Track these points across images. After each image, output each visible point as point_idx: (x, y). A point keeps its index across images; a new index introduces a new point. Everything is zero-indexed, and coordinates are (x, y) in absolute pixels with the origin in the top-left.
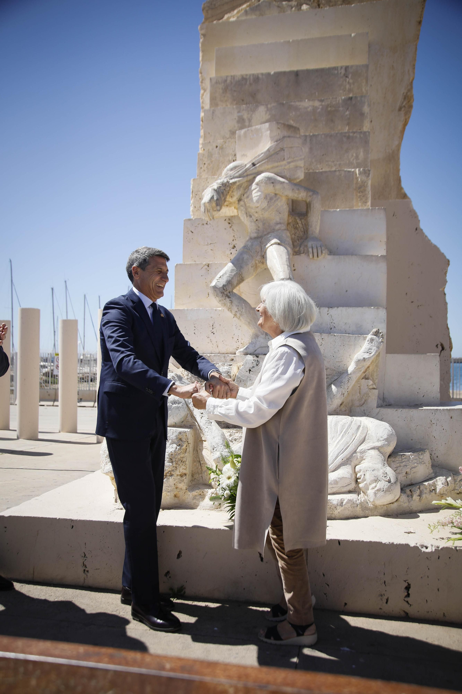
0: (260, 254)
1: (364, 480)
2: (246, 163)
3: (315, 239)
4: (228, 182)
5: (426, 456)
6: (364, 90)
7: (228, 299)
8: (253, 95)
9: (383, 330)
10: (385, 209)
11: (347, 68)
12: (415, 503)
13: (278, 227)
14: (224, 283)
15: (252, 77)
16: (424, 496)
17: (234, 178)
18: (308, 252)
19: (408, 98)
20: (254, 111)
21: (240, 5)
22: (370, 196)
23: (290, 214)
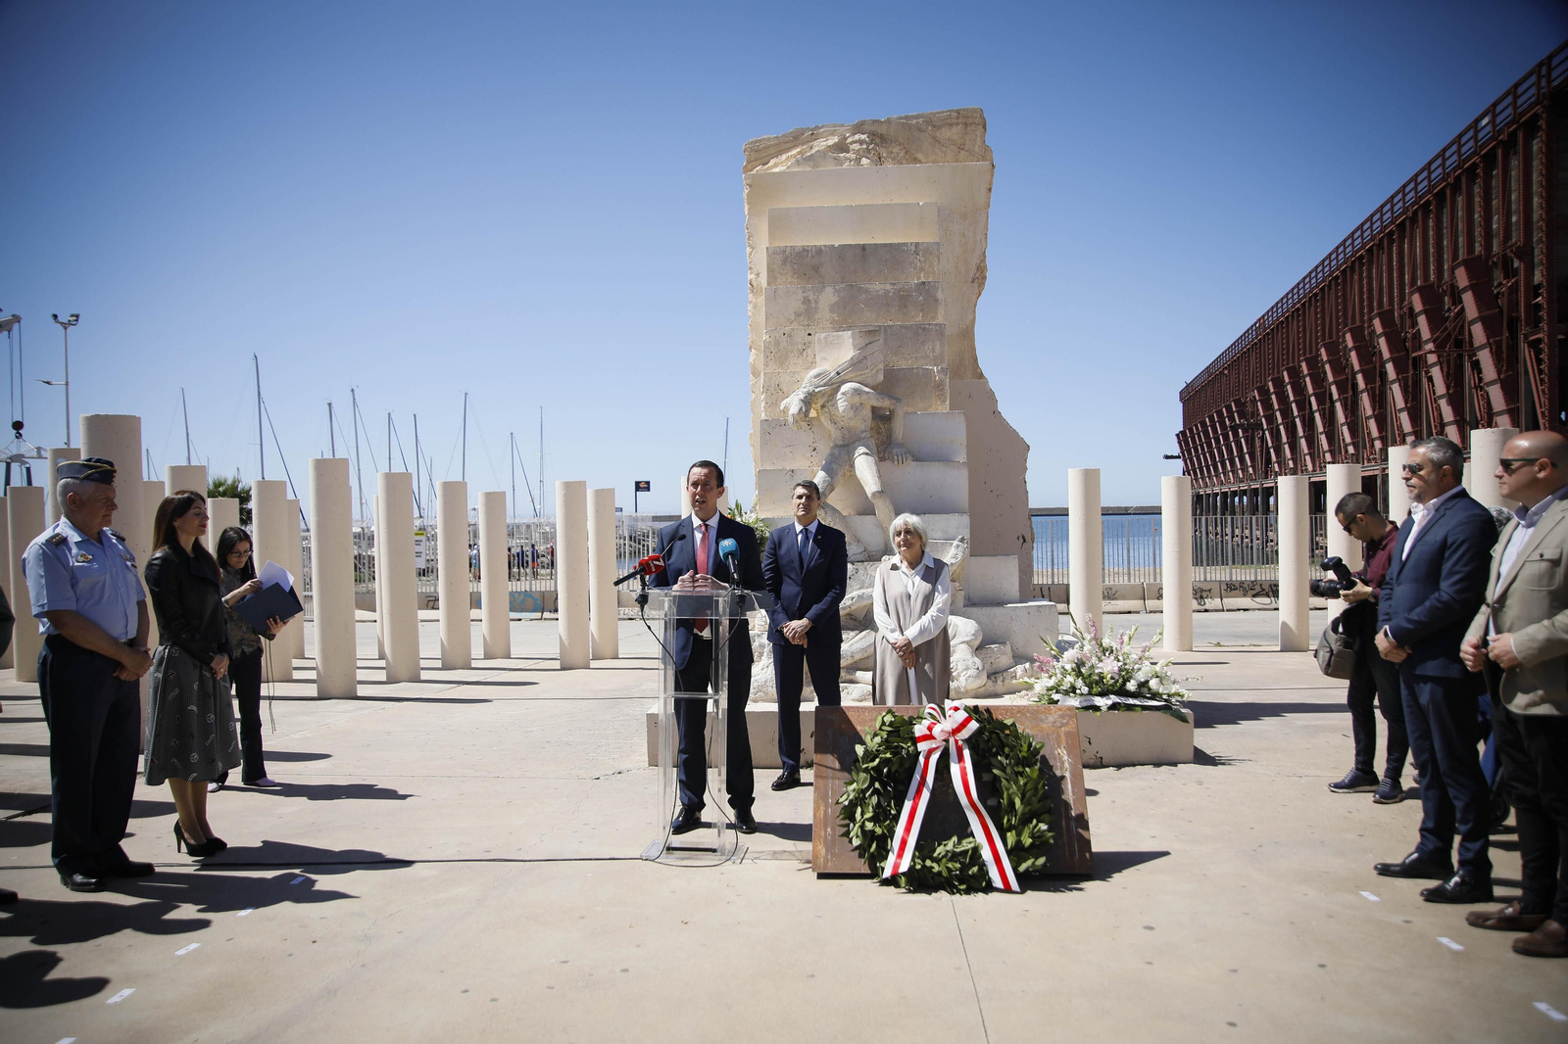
0: (847, 463)
1: (956, 669)
2: (829, 369)
3: (901, 445)
4: (813, 391)
5: (1008, 648)
6: (936, 269)
8: (816, 269)
9: (967, 536)
10: (964, 413)
11: (917, 244)
12: (1000, 687)
13: (863, 435)
15: (814, 249)
16: (1006, 681)
17: (819, 386)
18: (893, 458)
19: (981, 269)
20: (821, 290)
21: (789, 149)
22: (948, 395)
23: (873, 418)
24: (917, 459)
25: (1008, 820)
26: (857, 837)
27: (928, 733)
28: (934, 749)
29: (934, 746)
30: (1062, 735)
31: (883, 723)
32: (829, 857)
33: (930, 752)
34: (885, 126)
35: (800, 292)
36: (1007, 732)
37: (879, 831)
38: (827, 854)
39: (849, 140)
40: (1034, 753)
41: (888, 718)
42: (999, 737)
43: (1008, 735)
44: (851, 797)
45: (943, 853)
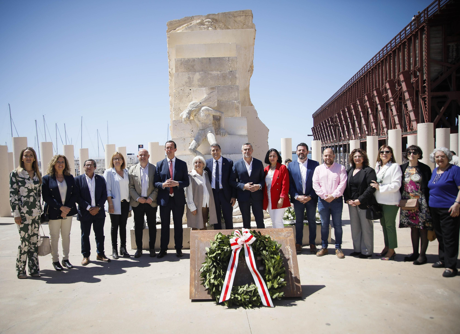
0: (204, 136)
2: (197, 102)
3: (224, 129)
4: (192, 110)
6: (236, 67)
7: (195, 153)
8: (193, 66)
10: (246, 118)
11: (229, 57)
13: (210, 126)
14: (194, 147)
15: (192, 59)
17: (194, 108)
18: (221, 134)
19: (252, 67)
20: (194, 74)
21: (183, 24)
22: (240, 111)
23: (213, 120)
24: (230, 134)
25: (268, 277)
26: (207, 285)
27: (236, 242)
28: (238, 248)
29: (237, 247)
30: (288, 240)
31: (217, 238)
32: (196, 293)
33: (236, 250)
34: (217, 16)
35: (187, 74)
36: (267, 240)
37: (216, 283)
38: (195, 292)
39: (205, 21)
40: (277, 249)
41: (220, 236)
42: (264, 243)
43: (267, 242)
44: (205, 269)
45: (242, 291)
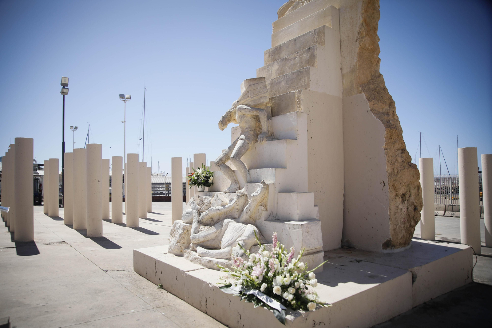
6: (323, 40)
8: (279, 55)
11: (315, 30)
13: (246, 130)
14: (218, 160)
15: (278, 47)
19: (361, 33)
21: (291, 6)
22: (301, 104)
35: (267, 68)
